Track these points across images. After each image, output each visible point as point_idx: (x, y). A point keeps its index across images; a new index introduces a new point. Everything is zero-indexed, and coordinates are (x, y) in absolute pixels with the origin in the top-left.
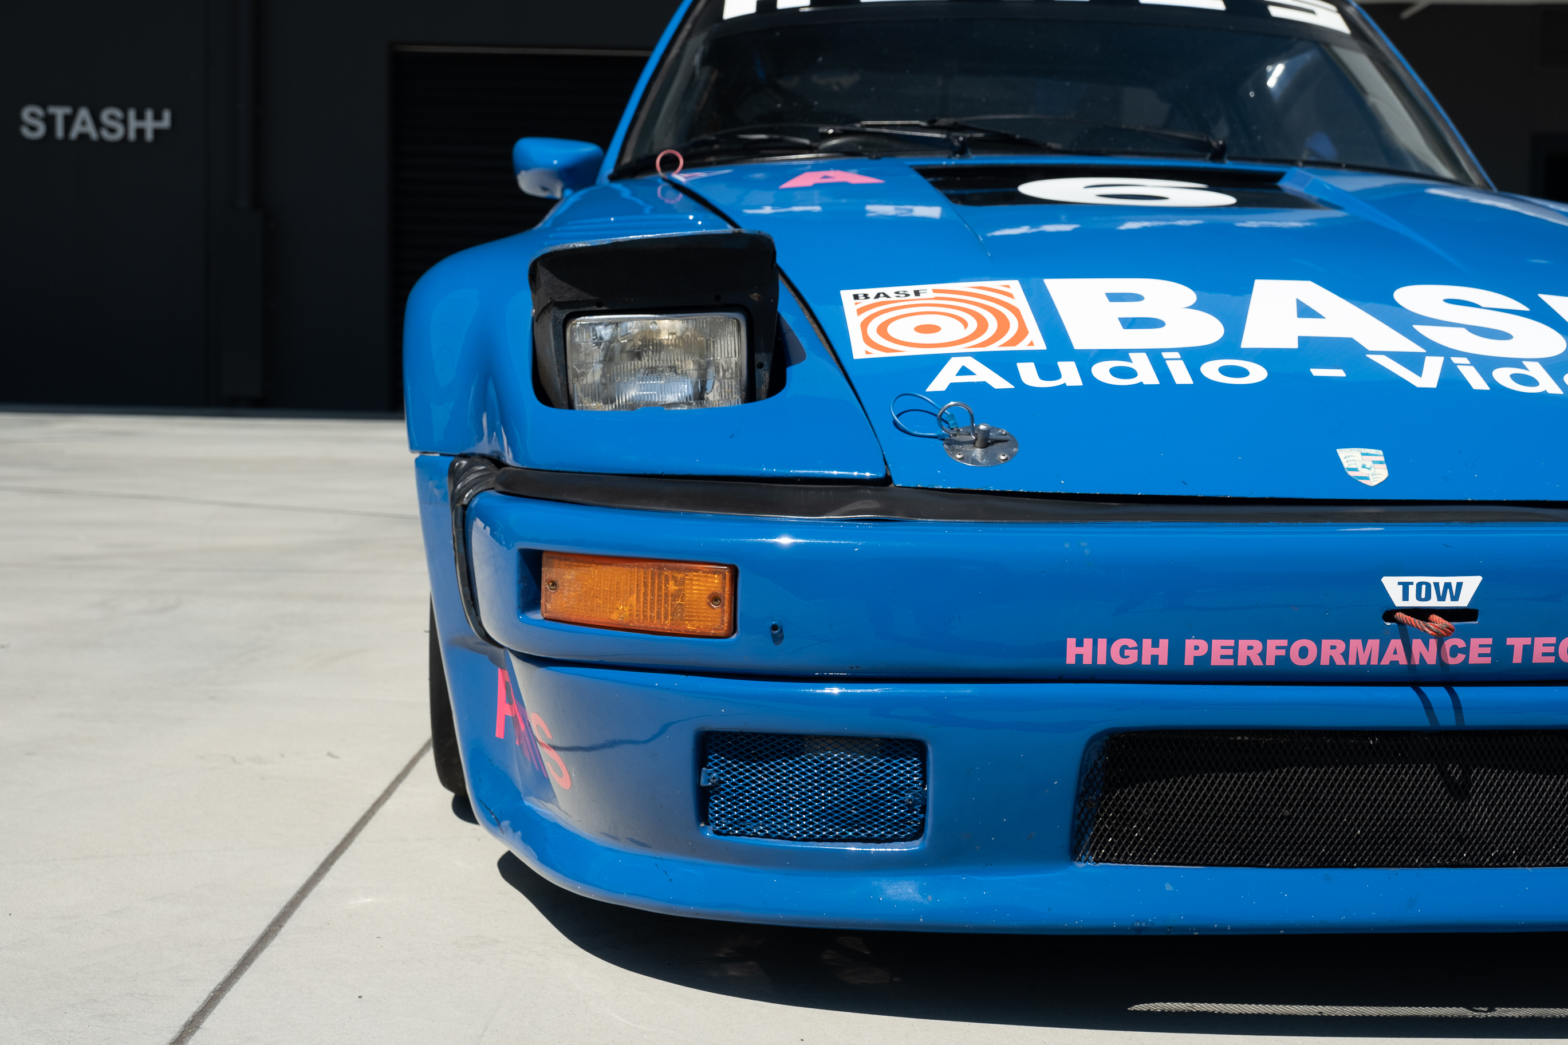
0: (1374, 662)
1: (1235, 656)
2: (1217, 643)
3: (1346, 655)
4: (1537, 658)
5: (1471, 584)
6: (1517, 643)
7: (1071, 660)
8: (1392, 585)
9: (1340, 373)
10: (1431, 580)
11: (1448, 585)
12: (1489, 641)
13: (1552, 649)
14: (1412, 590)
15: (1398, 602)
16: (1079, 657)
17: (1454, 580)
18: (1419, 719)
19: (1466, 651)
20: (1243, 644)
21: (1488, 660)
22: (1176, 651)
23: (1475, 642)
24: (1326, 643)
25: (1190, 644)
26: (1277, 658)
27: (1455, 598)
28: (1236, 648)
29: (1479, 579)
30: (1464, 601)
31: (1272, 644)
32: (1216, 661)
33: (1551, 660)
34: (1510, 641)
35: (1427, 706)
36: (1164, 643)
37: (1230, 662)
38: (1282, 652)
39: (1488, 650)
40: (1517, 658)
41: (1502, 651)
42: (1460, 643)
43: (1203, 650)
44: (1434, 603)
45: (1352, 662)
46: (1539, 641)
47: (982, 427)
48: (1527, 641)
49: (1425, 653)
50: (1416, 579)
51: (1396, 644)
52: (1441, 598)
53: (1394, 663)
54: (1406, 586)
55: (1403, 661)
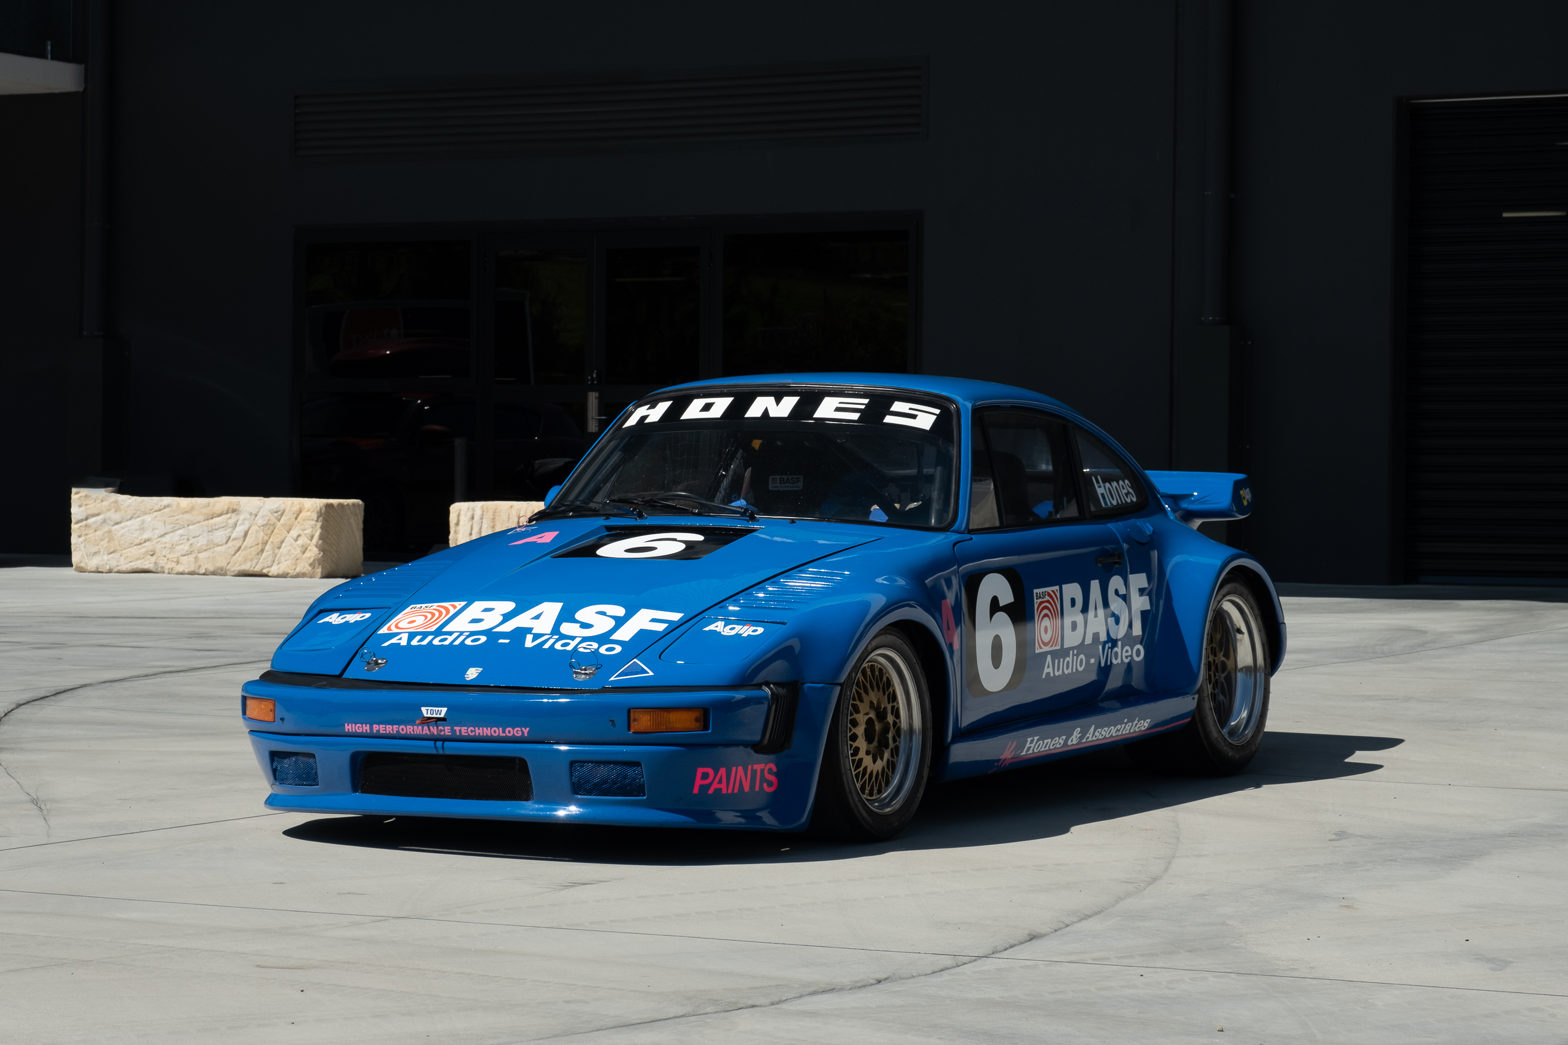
0: (421, 733)
1: (386, 730)
2: (381, 726)
3: (413, 730)
4: (463, 734)
5: (444, 710)
6: (457, 729)
7: (347, 730)
8: (424, 709)
9: (507, 641)
10: (434, 708)
11: (438, 710)
12: (449, 728)
13: (466, 731)
14: (429, 711)
15: (426, 715)
16: (348, 729)
17: (440, 709)
18: (433, 752)
19: (444, 730)
20: (387, 726)
21: (450, 734)
22: (371, 728)
23: (446, 728)
24: (408, 727)
25: (374, 726)
26: (397, 731)
27: (440, 714)
28: (386, 728)
29: (446, 709)
30: (442, 716)
31: (395, 726)
32: (381, 732)
33: (467, 734)
34: (455, 728)
35: (436, 747)
36: (368, 725)
37: (385, 732)
38: (397, 729)
39: (450, 731)
40: (458, 734)
41: (453, 731)
42: (443, 729)
43: (378, 729)
44: (434, 716)
45: (415, 733)
46: (463, 728)
47: (374, 659)
48: (459, 728)
49: (434, 730)
50: (430, 708)
51: (426, 728)
52: (437, 714)
53: (426, 734)
54: (427, 710)
55: (429, 733)
